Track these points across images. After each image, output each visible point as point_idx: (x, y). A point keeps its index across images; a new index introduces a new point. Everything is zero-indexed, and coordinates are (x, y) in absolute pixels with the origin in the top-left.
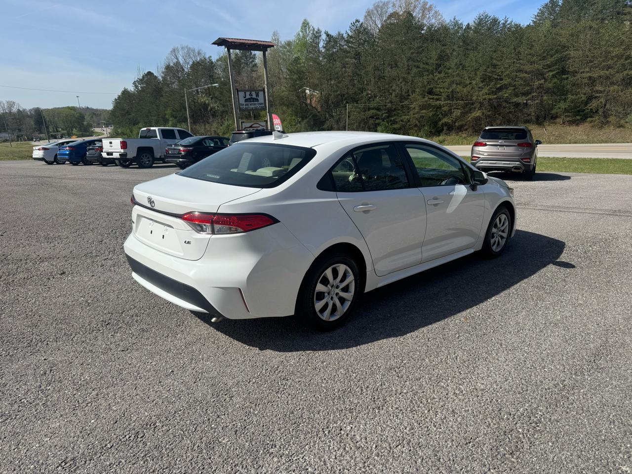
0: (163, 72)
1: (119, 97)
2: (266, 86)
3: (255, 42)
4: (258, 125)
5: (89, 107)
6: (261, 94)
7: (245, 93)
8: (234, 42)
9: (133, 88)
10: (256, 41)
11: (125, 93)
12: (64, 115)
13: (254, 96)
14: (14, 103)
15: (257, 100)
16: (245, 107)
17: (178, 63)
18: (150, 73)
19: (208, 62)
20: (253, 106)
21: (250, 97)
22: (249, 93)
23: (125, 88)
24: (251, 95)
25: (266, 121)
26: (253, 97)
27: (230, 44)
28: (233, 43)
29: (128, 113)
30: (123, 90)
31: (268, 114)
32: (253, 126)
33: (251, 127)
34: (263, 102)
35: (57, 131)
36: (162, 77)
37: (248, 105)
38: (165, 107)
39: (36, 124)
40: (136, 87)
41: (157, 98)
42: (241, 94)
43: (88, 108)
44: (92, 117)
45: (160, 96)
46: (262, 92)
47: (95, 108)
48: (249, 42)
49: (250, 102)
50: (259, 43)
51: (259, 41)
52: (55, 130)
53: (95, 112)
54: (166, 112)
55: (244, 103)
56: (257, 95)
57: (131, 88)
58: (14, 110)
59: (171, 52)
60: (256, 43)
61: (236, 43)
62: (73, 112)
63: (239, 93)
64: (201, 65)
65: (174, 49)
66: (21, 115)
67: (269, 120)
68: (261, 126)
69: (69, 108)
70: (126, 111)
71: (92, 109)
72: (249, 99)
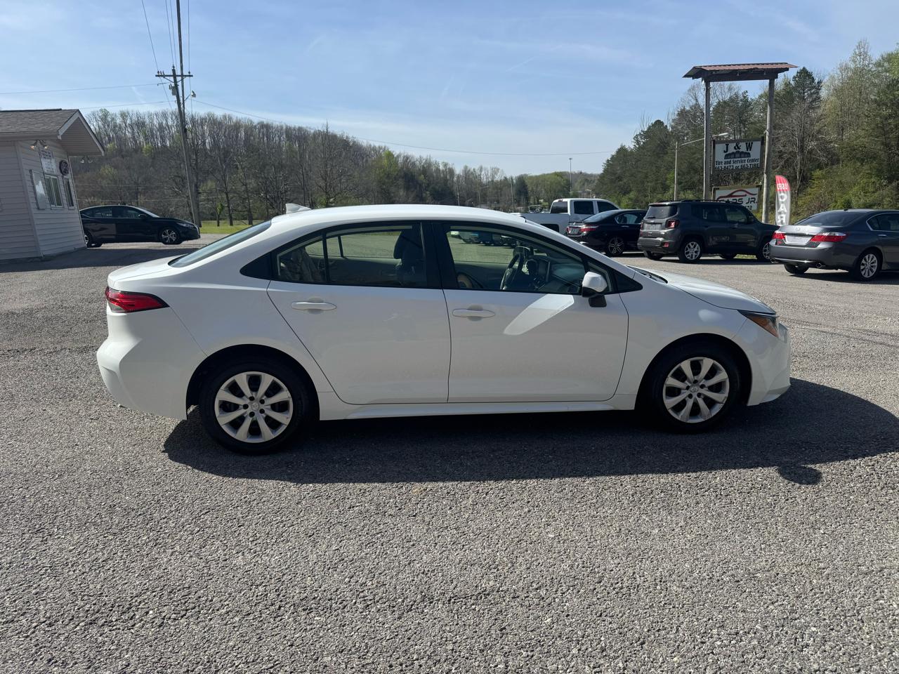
0: (673, 120)
1: (613, 157)
2: (768, 133)
3: (752, 67)
4: (744, 193)
5: (583, 172)
6: (757, 145)
7: (727, 145)
8: (714, 71)
9: (633, 144)
10: (753, 64)
11: (622, 151)
12: (549, 183)
13: (743, 148)
14: (498, 169)
15: (748, 155)
16: (723, 166)
17: (697, 106)
18: (659, 123)
19: (741, 100)
20: (739, 165)
21: (735, 151)
22: (735, 144)
23: (621, 146)
24: (737, 147)
25: (761, 187)
26: (741, 150)
27: (709, 74)
28: (714, 73)
29: (620, 178)
30: (619, 147)
31: (765, 175)
32: (734, 194)
33: (730, 195)
34: (758, 157)
35: (539, 203)
36: (672, 127)
37: (730, 162)
38: (667, 169)
39: (517, 194)
40: (638, 142)
41: (660, 157)
42: (720, 148)
43: (581, 173)
44: (584, 184)
45: (665, 154)
46: (760, 143)
47: (589, 172)
48: (741, 68)
49: (735, 158)
50: (759, 67)
51: (758, 64)
52: (536, 202)
53: (589, 179)
54: (668, 176)
55: (724, 160)
56: (749, 147)
57: (630, 145)
58: (498, 178)
59: (689, 90)
60: (754, 69)
61: (718, 72)
62: (559, 178)
63: (716, 145)
64: (729, 105)
65: (694, 86)
66: (506, 183)
67: (765, 185)
68: (750, 194)
69: (556, 174)
70: (617, 176)
71: (586, 175)
72: (733, 153)
